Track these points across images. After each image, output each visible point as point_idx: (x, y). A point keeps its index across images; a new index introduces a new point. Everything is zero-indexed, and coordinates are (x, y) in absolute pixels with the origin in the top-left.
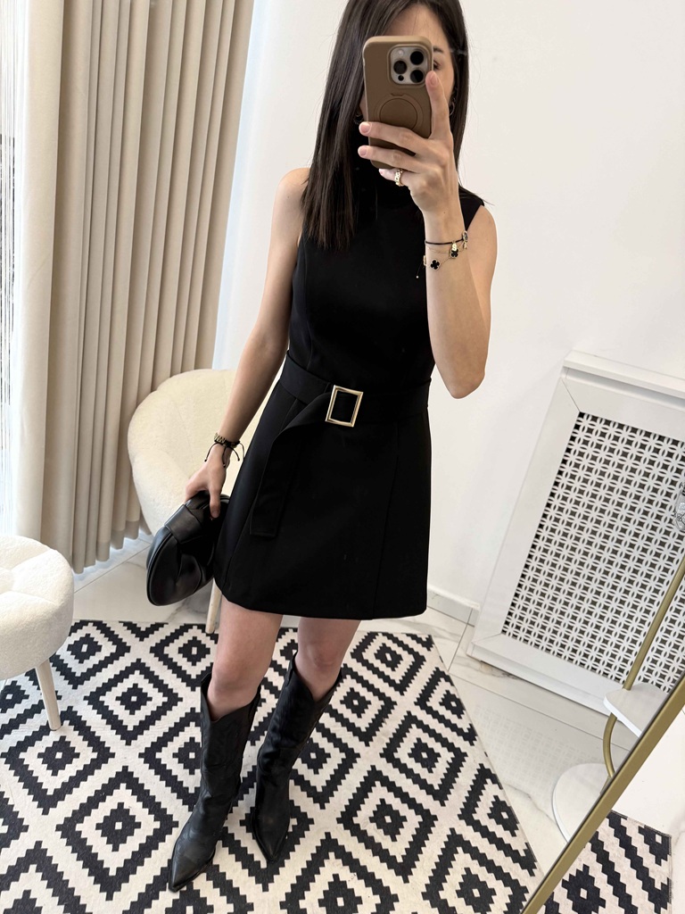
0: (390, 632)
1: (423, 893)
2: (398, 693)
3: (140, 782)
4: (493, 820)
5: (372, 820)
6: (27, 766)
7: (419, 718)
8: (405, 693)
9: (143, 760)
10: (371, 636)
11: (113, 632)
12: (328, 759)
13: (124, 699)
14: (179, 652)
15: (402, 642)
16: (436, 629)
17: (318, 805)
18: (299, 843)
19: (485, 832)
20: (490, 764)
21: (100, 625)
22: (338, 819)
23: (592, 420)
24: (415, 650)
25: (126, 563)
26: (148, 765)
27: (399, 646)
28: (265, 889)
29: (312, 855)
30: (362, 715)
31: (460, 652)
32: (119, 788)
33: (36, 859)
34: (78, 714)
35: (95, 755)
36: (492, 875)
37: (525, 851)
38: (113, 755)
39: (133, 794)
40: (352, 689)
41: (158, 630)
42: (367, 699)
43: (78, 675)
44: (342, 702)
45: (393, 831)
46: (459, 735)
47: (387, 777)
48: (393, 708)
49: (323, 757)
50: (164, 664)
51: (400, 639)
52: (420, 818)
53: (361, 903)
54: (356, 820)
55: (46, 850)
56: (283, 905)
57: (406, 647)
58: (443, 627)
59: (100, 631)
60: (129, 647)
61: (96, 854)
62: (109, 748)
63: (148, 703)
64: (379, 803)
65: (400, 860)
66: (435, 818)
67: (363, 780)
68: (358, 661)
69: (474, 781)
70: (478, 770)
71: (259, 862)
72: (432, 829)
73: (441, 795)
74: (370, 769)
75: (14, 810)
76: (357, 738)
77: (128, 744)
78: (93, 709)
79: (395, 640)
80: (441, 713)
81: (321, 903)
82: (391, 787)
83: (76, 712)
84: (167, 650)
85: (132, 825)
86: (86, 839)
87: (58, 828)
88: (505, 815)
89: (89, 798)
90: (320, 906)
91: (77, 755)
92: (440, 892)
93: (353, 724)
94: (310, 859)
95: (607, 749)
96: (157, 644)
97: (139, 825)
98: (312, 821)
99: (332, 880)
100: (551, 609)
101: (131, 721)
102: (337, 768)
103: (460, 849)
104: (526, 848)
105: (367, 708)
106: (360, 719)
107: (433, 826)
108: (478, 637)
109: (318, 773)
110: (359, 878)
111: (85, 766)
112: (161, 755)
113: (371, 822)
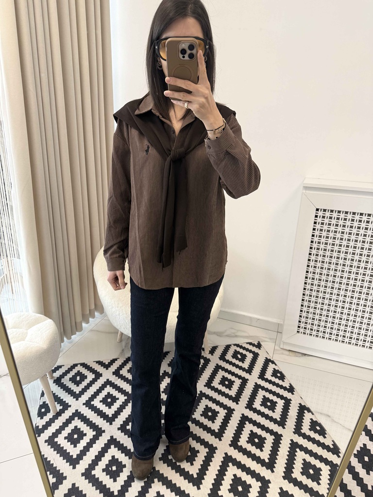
0: (237, 343)
1: (283, 477)
2: (248, 374)
3: (121, 443)
4: (312, 432)
6: (60, 445)
7: (262, 385)
9: (120, 431)
10: (228, 347)
11: (92, 367)
12: (218, 414)
13: (104, 401)
14: (128, 372)
15: (245, 347)
16: (263, 338)
17: (218, 439)
18: (212, 461)
20: (305, 402)
21: (84, 365)
22: (230, 445)
23: (323, 211)
24: (253, 350)
26: (123, 433)
27: (243, 350)
28: (199, 488)
29: (220, 466)
30: (232, 388)
31: (277, 348)
32: (110, 448)
33: (74, 493)
34: (82, 413)
35: (94, 433)
36: (318, 461)
37: (332, 445)
38: (104, 431)
39: (118, 450)
40: (223, 376)
42: (232, 380)
43: (77, 392)
44: (219, 384)
45: (260, 446)
46: (285, 390)
47: (251, 419)
48: (247, 383)
49: (215, 414)
50: (121, 379)
51: (243, 346)
52: (273, 437)
53: (251, 487)
54: (239, 444)
55: (78, 487)
57: (247, 350)
58: (264, 336)
59: (84, 368)
61: (105, 485)
62: (101, 428)
63: (117, 401)
64: (250, 433)
65: (267, 461)
66: (281, 435)
67: (239, 422)
68: (223, 361)
69: (298, 413)
71: (192, 475)
73: (282, 423)
74: (241, 416)
75: (57, 469)
76: (231, 401)
77: (111, 424)
78: (89, 409)
79: (241, 347)
80: (273, 381)
81: (230, 491)
82: (255, 423)
83: (80, 412)
84: (121, 372)
85: (121, 466)
86: (98, 478)
87: (83, 475)
88: (318, 428)
89: (96, 456)
90: (230, 492)
91: (85, 435)
92: (292, 474)
93: (228, 394)
94: (219, 468)
97: (125, 466)
98: (216, 448)
99: (233, 478)
100: (321, 315)
101: (110, 412)
102: (224, 418)
103: (298, 450)
104: (333, 443)
105: (233, 385)
106: (231, 391)
107: (281, 440)
108: (285, 338)
109: (214, 422)
110: (247, 474)
111: (90, 439)
112: (129, 427)
113: (248, 443)
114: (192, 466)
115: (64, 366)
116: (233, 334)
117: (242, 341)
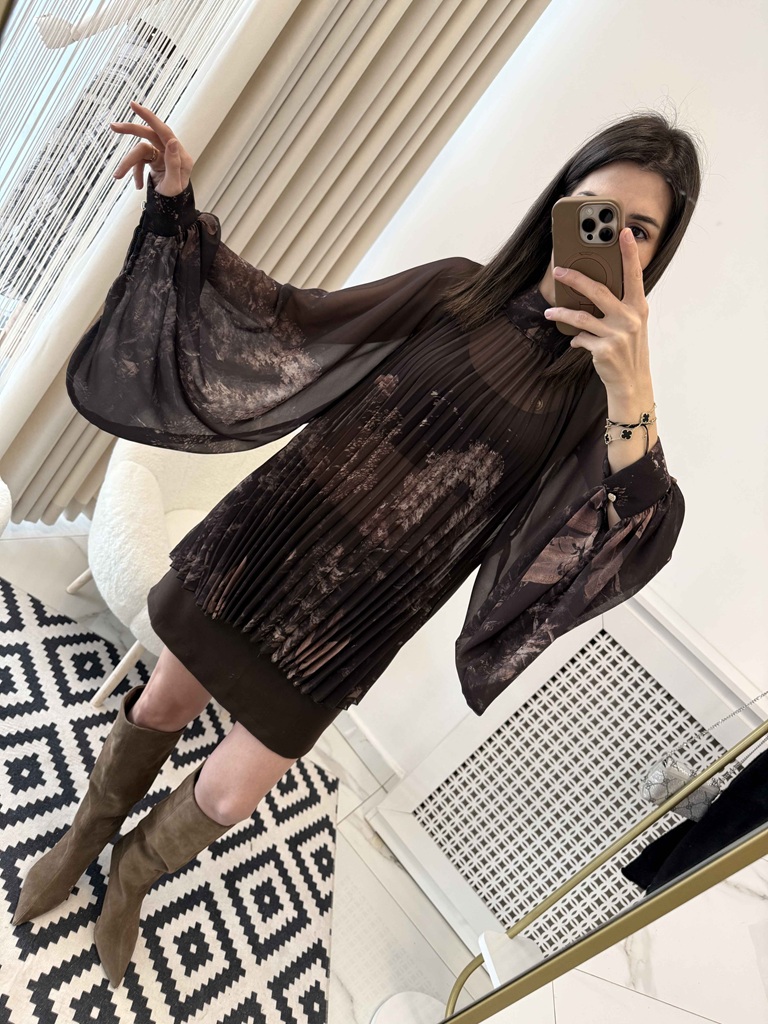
2: (274, 821)
4: (302, 1006)
5: (176, 940)
7: (282, 858)
8: (281, 824)
11: (16, 601)
14: (72, 659)
15: (306, 771)
16: (348, 778)
19: (286, 1014)
20: (330, 945)
21: (6, 588)
23: (611, 643)
24: (315, 786)
25: (68, 538)
27: (301, 773)
28: (23, 957)
31: (360, 812)
41: (63, 624)
45: (191, 963)
46: (313, 897)
47: (216, 903)
48: (261, 834)
50: (50, 663)
51: (306, 766)
52: (227, 965)
56: (31, 985)
58: (354, 776)
59: (3, 593)
60: (24, 626)
64: (193, 927)
65: (182, 999)
66: (243, 973)
67: (189, 893)
69: (303, 953)
70: (314, 944)
72: (234, 982)
73: (262, 951)
74: (203, 885)
80: (306, 864)
82: (215, 915)
88: (316, 1007)
95: (456, 989)
96: (53, 638)
100: (474, 814)
103: (250, 1020)
107: (237, 980)
108: (386, 806)
110: (130, 996)
113: (174, 942)
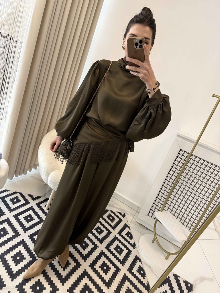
0: (112, 210)
2: (113, 229)
3: (27, 245)
4: (138, 273)
5: (100, 267)
7: (118, 238)
8: (115, 230)
9: (29, 238)
10: (107, 211)
11: (25, 197)
12: (88, 246)
13: (26, 218)
14: (45, 206)
16: (127, 212)
17: (83, 260)
18: (76, 272)
19: (135, 276)
20: (139, 255)
21: (21, 194)
22: (89, 266)
23: (184, 152)
24: (120, 217)
25: (32, 176)
26: (31, 240)
27: (115, 215)
28: (63, 285)
29: (80, 276)
30: (101, 234)
31: (133, 220)
32: (20, 246)
35: (14, 234)
36: (136, 290)
37: (147, 284)
38: (20, 235)
39: (24, 248)
40: (99, 226)
41: (39, 198)
42: (103, 230)
43: (12, 208)
44: (95, 230)
45: (106, 272)
46: (130, 245)
47: (106, 255)
48: (111, 234)
49: (87, 245)
50: (40, 209)
51: (115, 213)
52: (115, 269)
54: (95, 267)
56: (68, 291)
57: (117, 216)
58: (129, 212)
59: (20, 196)
60: (30, 202)
61: (10, 266)
62: (19, 233)
63: (33, 220)
64: (103, 262)
65: (107, 281)
66: (120, 270)
67: (99, 254)
69: (133, 260)
70: (135, 257)
71: (62, 276)
72: (119, 273)
73: (123, 263)
74: (101, 251)
76: (98, 241)
77: (25, 232)
78: (15, 219)
80: (125, 238)
81: (80, 292)
82: (107, 258)
83: (10, 220)
84: (41, 205)
85: (23, 258)
86: (7, 261)
88: (142, 272)
89: (10, 248)
91: (8, 234)
93: (98, 237)
94: (79, 277)
96: (38, 203)
97: (25, 259)
98: (81, 265)
99: (85, 285)
101: (27, 225)
102: (91, 249)
103: (127, 281)
104: (147, 283)
105: (102, 233)
106: (100, 236)
107: (119, 272)
108: (140, 216)
109: (85, 250)
110: (94, 285)
111: (10, 237)
112: (35, 237)
113: (100, 268)
114: (64, 271)
115: (9, 191)
116: (112, 205)
117: (115, 211)
